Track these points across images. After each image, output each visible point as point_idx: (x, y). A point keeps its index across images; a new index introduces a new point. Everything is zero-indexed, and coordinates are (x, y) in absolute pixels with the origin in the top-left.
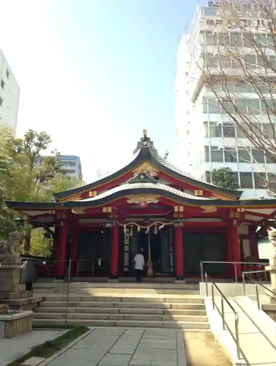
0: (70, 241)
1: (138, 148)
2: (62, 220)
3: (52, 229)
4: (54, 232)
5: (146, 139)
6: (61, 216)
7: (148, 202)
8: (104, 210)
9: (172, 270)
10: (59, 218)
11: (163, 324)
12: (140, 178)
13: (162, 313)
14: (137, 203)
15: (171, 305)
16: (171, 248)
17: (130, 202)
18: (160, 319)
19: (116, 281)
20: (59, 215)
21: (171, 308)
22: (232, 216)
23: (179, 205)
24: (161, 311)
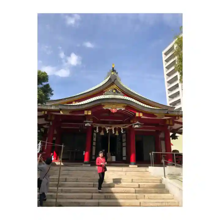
2: (51, 120)
7: (118, 109)
8: (86, 113)
9: (124, 158)
10: (49, 118)
11: (140, 203)
12: (113, 92)
13: (134, 191)
14: (110, 109)
15: (139, 185)
16: (124, 144)
17: (105, 108)
18: (135, 198)
19: (89, 165)
20: (49, 116)
21: (139, 187)
22: (168, 122)
23: (139, 112)
24: (133, 190)
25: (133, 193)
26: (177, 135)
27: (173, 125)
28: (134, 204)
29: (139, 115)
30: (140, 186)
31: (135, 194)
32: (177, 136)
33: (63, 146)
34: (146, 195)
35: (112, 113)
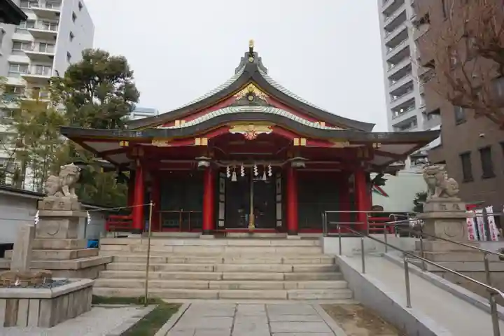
0: (149, 189)
1: (241, 65)
2: (138, 157)
3: (127, 173)
4: (129, 177)
5: (251, 53)
6: (138, 153)
7: (259, 133)
8: (198, 142)
9: (279, 224)
10: (134, 154)
11: (288, 295)
12: (248, 99)
13: (282, 278)
14: (243, 133)
15: (293, 268)
16: (279, 198)
17: (233, 131)
18: (282, 287)
19: (212, 236)
20: (134, 149)
21: (293, 271)
22: (360, 155)
23: (300, 136)
24: (281, 276)
25: (281, 280)
26: (386, 176)
27: (372, 158)
28: (276, 297)
29: (300, 142)
30: (295, 270)
31: (282, 282)
32: (384, 180)
33: (151, 204)
34: (300, 283)
35: (247, 140)
